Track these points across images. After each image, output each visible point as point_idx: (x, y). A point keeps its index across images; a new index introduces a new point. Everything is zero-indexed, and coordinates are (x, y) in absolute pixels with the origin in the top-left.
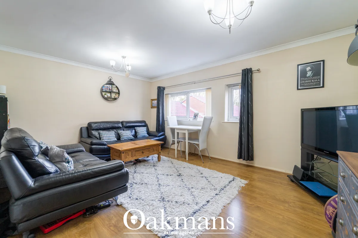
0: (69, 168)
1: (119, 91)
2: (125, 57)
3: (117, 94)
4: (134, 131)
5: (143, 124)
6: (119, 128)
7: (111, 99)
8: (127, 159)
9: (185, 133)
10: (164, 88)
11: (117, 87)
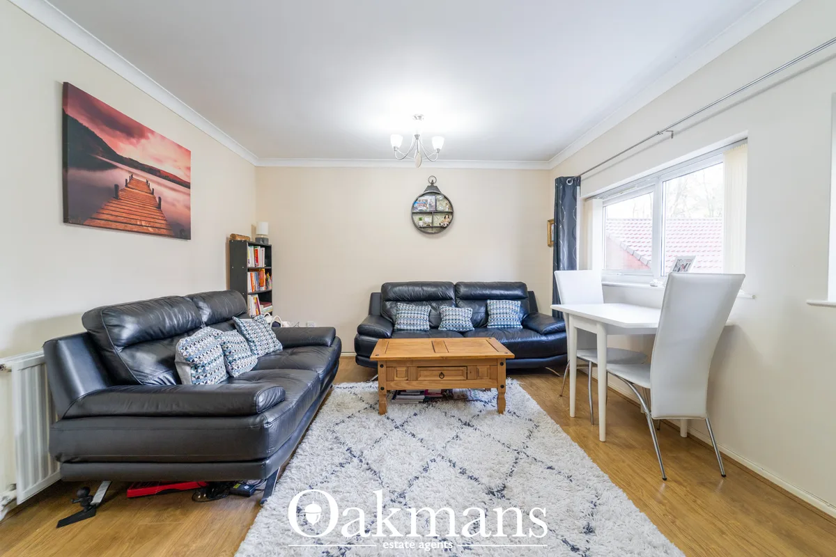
0: (193, 379)
1: (451, 206)
2: (420, 117)
3: (447, 216)
4: (483, 309)
5: (518, 292)
6: (445, 299)
7: (434, 230)
8: (392, 384)
9: (595, 335)
10: (577, 181)
11: (445, 198)
